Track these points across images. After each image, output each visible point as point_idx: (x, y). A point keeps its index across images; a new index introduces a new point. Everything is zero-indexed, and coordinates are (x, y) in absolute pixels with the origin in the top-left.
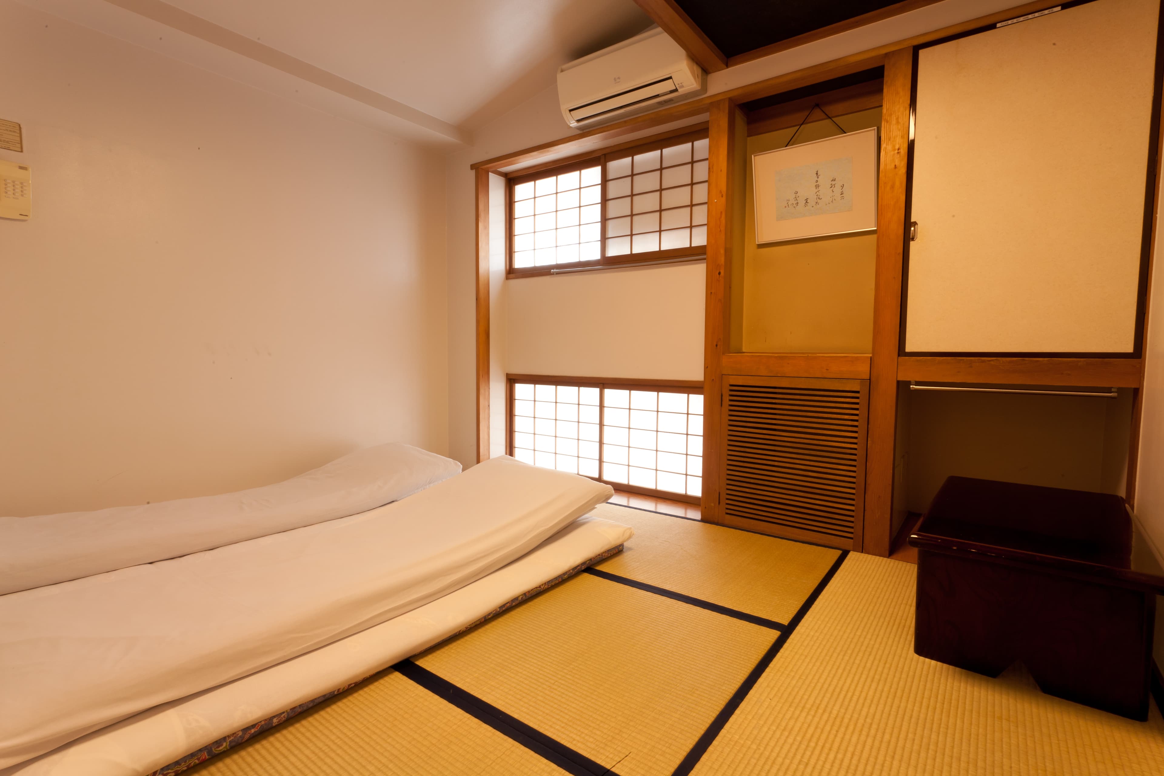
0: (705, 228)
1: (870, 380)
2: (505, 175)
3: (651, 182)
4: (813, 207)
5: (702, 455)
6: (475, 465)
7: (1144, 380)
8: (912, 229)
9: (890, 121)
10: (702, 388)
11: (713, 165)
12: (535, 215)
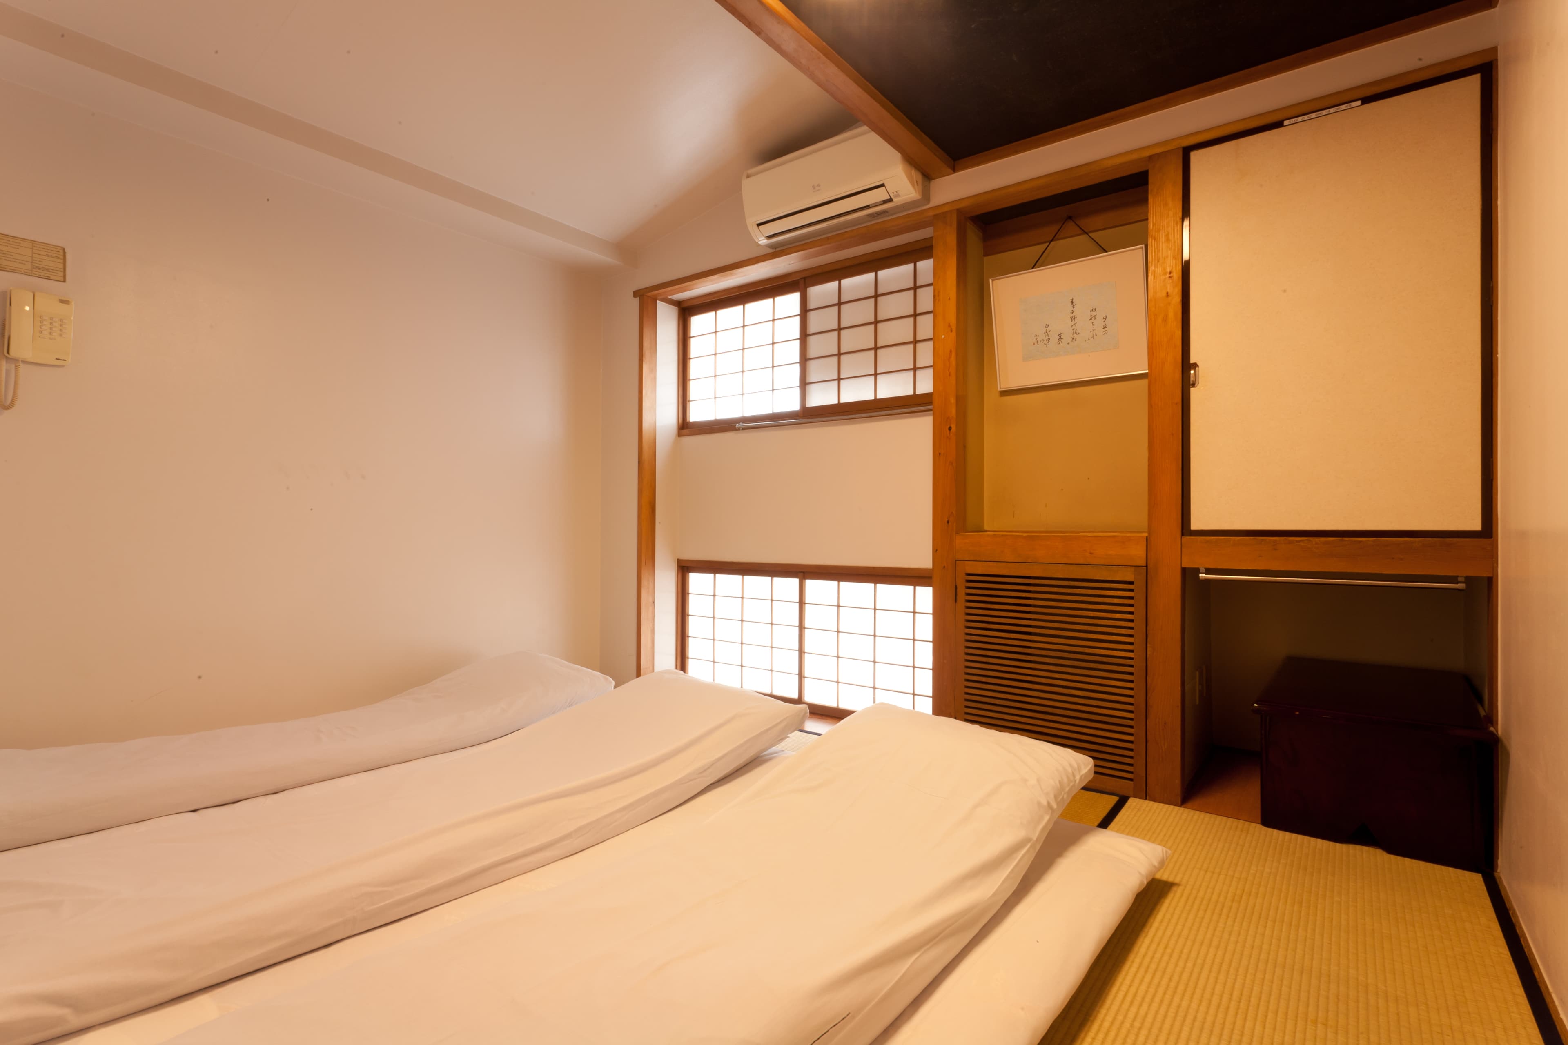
0: (931, 371)
1: (1147, 566)
2: (678, 304)
3: (863, 312)
4: (1068, 343)
5: (931, 667)
6: (635, 679)
7: (1497, 567)
8: (1192, 372)
9: (1158, 238)
10: (930, 578)
11: (939, 292)
12: (715, 354)
